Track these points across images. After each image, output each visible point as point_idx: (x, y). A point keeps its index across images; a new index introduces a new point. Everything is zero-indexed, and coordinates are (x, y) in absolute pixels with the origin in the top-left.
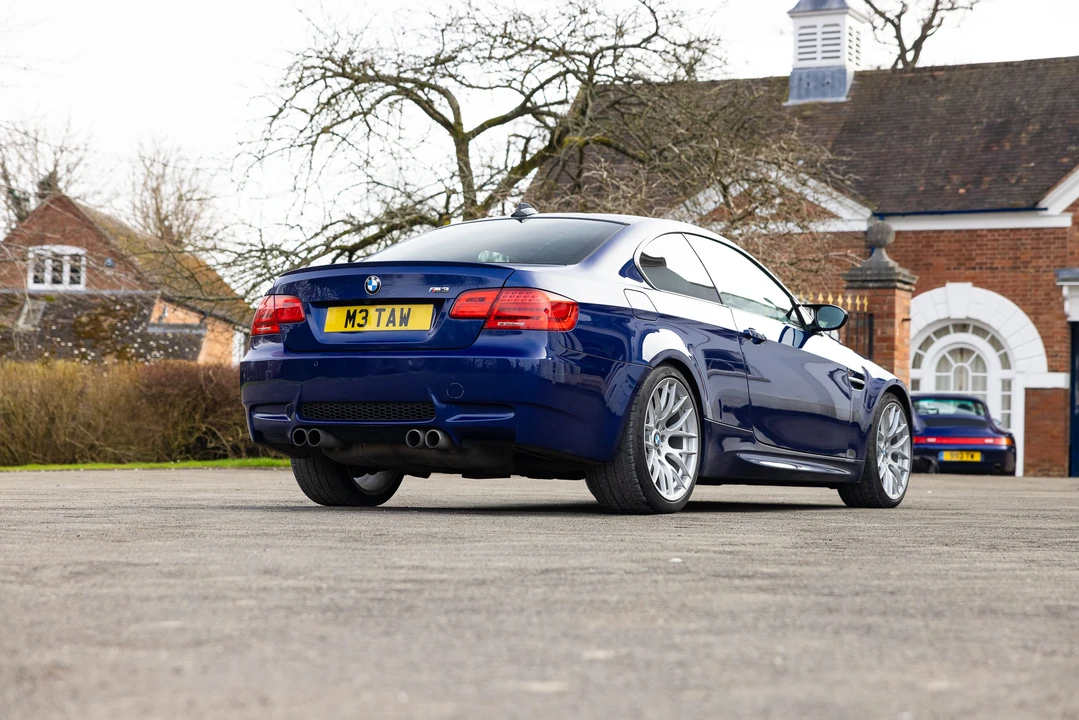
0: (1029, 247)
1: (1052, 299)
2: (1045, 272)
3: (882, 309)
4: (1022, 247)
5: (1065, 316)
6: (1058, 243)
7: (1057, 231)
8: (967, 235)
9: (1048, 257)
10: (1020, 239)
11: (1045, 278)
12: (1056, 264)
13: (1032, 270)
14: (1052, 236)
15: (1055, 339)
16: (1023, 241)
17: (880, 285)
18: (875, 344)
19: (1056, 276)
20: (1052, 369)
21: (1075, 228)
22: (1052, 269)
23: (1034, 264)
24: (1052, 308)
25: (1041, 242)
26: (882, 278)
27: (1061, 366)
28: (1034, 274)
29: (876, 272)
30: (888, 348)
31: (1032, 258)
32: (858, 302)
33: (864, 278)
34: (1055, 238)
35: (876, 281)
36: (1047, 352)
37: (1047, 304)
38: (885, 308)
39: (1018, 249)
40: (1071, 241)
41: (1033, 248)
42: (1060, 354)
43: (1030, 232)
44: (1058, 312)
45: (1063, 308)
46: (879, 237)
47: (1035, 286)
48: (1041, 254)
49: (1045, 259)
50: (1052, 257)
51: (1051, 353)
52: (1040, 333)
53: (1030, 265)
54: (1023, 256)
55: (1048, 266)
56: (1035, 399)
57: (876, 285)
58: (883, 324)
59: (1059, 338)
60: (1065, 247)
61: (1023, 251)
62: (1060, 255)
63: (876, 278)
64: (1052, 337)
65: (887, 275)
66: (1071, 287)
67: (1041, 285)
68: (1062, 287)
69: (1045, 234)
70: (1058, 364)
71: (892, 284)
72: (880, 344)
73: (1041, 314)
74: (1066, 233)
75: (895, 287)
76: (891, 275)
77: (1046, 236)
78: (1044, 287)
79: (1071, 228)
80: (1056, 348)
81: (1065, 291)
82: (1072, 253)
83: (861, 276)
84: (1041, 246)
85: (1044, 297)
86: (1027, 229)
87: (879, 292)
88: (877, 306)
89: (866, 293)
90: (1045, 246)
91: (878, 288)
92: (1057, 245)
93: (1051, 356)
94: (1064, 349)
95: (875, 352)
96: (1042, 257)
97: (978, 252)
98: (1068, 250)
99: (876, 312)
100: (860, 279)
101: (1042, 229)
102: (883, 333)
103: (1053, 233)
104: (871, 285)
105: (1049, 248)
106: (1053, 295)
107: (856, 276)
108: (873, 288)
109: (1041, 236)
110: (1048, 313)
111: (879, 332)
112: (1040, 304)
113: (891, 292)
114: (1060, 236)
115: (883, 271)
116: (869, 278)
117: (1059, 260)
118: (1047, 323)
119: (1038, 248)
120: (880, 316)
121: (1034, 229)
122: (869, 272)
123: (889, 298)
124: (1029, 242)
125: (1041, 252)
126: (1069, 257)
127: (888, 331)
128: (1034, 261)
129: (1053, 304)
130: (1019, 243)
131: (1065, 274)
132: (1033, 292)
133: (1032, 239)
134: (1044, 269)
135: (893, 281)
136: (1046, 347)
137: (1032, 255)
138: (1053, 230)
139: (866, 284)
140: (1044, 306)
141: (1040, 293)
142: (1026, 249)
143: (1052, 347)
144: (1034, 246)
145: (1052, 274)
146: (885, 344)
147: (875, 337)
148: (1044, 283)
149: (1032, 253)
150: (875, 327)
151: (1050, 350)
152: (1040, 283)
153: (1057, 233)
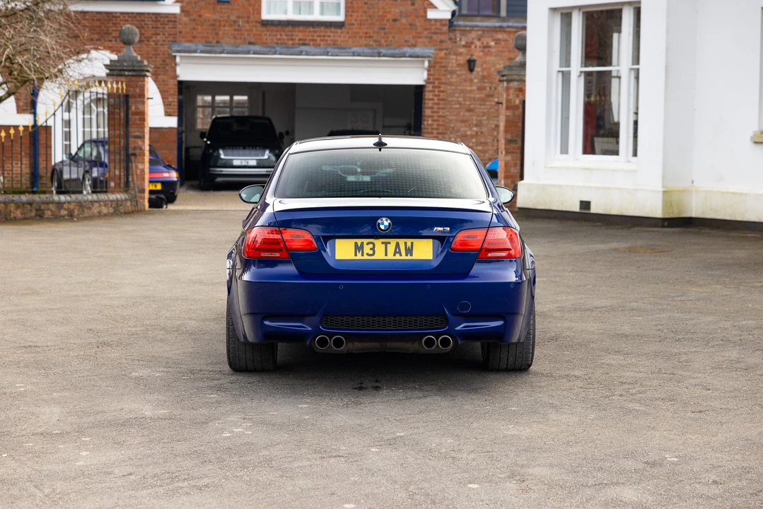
0: (151, 26)
1: (167, 65)
2: (162, 45)
3: (135, 91)
4: (145, 27)
5: (176, 76)
6: (170, 25)
7: (170, 16)
8: (105, 15)
9: (164, 34)
10: (144, 21)
11: (162, 49)
12: (169, 39)
13: (152, 43)
14: (166, 19)
15: (169, 93)
16: (146, 22)
17: (134, 73)
18: (130, 116)
19: (170, 48)
20: (168, 114)
21: (183, 14)
22: (167, 42)
23: (154, 39)
24: (167, 71)
25: (159, 23)
26: (135, 68)
27: (173, 112)
28: (154, 46)
29: (130, 64)
30: (140, 120)
31: (153, 34)
32: (115, 86)
33: (121, 68)
34: (169, 21)
35: (129, 71)
36: (164, 102)
37: (164, 68)
38: (138, 90)
39: (143, 27)
40: (180, 24)
41: (153, 28)
42: (173, 103)
43: (151, 16)
44: (171, 74)
45: (175, 71)
46: (130, 37)
47: (155, 55)
48: (158, 32)
49: (162, 36)
50: (167, 34)
51: (167, 103)
52: (158, 88)
53: (151, 40)
54: (145, 33)
55: (164, 41)
56: (156, 135)
57: (130, 73)
58: (136, 102)
59: (172, 92)
60: (175, 28)
61: (146, 29)
62: (172, 33)
63: (131, 68)
64: (167, 91)
65: (139, 66)
66: (181, 56)
67: (159, 54)
68: (175, 56)
69: (161, 17)
70: (171, 111)
71: (143, 73)
72: (135, 117)
73: (160, 75)
74: (176, 17)
75: (146, 76)
76: (142, 66)
77: (162, 19)
78: (161, 56)
79: (180, 15)
80: (170, 99)
81: (178, 60)
82: (181, 32)
83: (120, 66)
84: (159, 26)
85: (161, 63)
86: (149, 14)
87: (133, 78)
88: (132, 89)
89: (123, 79)
90: (161, 26)
91: (132, 76)
92: (170, 26)
93: (166, 104)
94: (174, 99)
95: (130, 123)
96: (159, 34)
97: (114, 28)
98: (178, 30)
99: (130, 93)
100: (118, 68)
101: (159, 14)
102: (136, 108)
103: (167, 17)
104: (126, 73)
105: (164, 28)
106: (168, 61)
107: (116, 66)
108: (128, 76)
109: (159, 19)
110: (164, 75)
111: (133, 108)
112: (159, 68)
113: (142, 79)
114: (173, 19)
115: (135, 64)
116: (125, 68)
117: (172, 37)
118: (164, 81)
119: (157, 28)
120: (134, 97)
121: (154, 14)
122: (125, 64)
123: (140, 83)
124: (150, 23)
125: (158, 31)
126: (178, 34)
127: (140, 107)
128: (154, 36)
129: (167, 68)
130: (143, 23)
131: (175, 47)
132: (154, 59)
133: (152, 21)
134: (162, 42)
135: (143, 71)
136: (163, 98)
137: (153, 32)
138: (167, 15)
139: (122, 72)
140: (161, 69)
141: (158, 59)
142: (148, 28)
143: (167, 98)
144: (154, 26)
145: (166, 46)
146: (138, 117)
147: (130, 112)
148: (161, 53)
149: (153, 31)
150: (130, 104)
151: (166, 100)
152: (158, 52)
153: (170, 18)
